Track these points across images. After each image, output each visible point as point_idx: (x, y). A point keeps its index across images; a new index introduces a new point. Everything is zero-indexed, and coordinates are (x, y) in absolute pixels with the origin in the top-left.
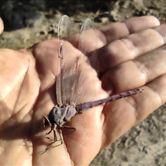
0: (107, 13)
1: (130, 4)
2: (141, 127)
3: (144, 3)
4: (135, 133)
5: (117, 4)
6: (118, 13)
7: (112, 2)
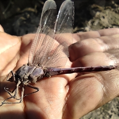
0: (83, 28)
1: (99, 23)
2: (112, 112)
3: (109, 22)
4: (108, 116)
5: (90, 22)
6: (90, 29)
7: (86, 21)
